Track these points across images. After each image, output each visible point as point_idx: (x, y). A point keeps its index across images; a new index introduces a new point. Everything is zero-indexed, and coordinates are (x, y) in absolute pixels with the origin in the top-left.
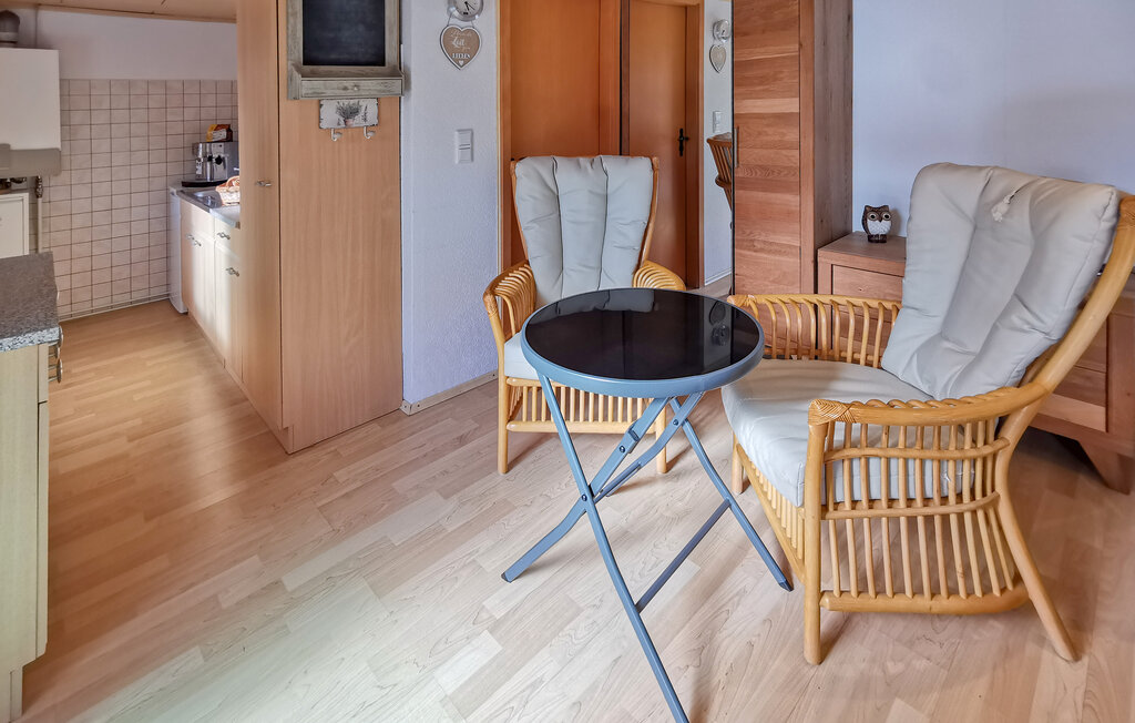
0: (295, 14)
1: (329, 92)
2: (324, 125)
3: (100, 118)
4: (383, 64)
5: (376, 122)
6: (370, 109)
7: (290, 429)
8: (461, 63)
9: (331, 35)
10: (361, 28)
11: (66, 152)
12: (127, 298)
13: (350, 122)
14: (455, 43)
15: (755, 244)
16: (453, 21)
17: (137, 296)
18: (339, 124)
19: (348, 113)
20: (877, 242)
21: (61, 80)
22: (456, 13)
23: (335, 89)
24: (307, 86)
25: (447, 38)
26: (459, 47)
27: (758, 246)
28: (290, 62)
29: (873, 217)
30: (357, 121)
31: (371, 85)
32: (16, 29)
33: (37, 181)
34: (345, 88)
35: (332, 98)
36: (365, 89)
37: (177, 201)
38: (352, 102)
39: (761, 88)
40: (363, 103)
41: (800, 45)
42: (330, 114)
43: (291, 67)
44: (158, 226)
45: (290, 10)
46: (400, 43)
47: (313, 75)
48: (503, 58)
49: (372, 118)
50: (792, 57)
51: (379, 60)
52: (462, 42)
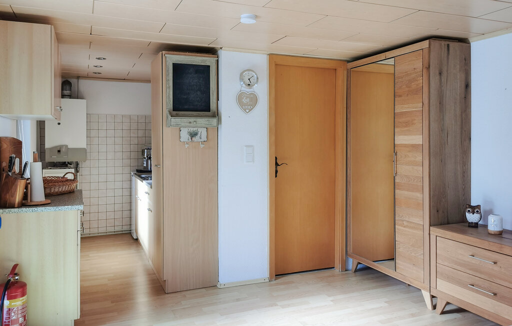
0: (169, 87)
1: (183, 124)
2: (182, 140)
3: (102, 133)
4: (210, 111)
5: (206, 139)
6: (203, 132)
7: (167, 281)
8: (247, 111)
9: (185, 97)
10: (199, 93)
11: (88, 151)
12: (112, 229)
13: (194, 139)
14: (244, 101)
15: (404, 223)
16: (243, 89)
17: (117, 229)
18: (188, 140)
19: (193, 135)
20: (472, 227)
21: (87, 114)
22: (244, 85)
23: (187, 123)
24: (175, 120)
25: (240, 98)
26: (247, 102)
27: (405, 223)
28: (168, 110)
29: (469, 211)
30: (196, 139)
31: (202, 121)
32: (70, 90)
33: (77, 164)
34: (190, 123)
35: (185, 127)
36: (201, 123)
37: (134, 178)
38: (195, 129)
39: (406, 129)
40: (200, 130)
41: (423, 104)
42: (185, 135)
43: (168, 112)
44: (126, 193)
45: (167, 85)
46: (218, 100)
47: (177, 116)
48: (270, 108)
49: (204, 138)
50: (419, 111)
51: (208, 109)
52: (248, 100)
